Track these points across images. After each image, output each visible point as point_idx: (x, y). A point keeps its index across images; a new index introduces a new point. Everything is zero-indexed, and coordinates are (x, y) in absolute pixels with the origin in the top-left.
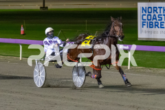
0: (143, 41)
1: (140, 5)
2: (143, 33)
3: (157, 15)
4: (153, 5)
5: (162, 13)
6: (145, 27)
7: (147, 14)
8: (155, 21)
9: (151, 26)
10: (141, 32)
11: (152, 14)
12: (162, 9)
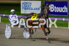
0: (23, 14)
1: (22, 2)
2: (23, 11)
3: (27, 5)
4: (26, 1)
5: (29, 5)
6: (23, 9)
7: (24, 5)
8: (27, 7)
9: (25, 9)
10: (22, 11)
11: (26, 5)
12: (29, 3)
